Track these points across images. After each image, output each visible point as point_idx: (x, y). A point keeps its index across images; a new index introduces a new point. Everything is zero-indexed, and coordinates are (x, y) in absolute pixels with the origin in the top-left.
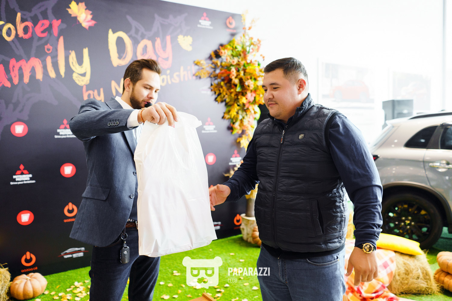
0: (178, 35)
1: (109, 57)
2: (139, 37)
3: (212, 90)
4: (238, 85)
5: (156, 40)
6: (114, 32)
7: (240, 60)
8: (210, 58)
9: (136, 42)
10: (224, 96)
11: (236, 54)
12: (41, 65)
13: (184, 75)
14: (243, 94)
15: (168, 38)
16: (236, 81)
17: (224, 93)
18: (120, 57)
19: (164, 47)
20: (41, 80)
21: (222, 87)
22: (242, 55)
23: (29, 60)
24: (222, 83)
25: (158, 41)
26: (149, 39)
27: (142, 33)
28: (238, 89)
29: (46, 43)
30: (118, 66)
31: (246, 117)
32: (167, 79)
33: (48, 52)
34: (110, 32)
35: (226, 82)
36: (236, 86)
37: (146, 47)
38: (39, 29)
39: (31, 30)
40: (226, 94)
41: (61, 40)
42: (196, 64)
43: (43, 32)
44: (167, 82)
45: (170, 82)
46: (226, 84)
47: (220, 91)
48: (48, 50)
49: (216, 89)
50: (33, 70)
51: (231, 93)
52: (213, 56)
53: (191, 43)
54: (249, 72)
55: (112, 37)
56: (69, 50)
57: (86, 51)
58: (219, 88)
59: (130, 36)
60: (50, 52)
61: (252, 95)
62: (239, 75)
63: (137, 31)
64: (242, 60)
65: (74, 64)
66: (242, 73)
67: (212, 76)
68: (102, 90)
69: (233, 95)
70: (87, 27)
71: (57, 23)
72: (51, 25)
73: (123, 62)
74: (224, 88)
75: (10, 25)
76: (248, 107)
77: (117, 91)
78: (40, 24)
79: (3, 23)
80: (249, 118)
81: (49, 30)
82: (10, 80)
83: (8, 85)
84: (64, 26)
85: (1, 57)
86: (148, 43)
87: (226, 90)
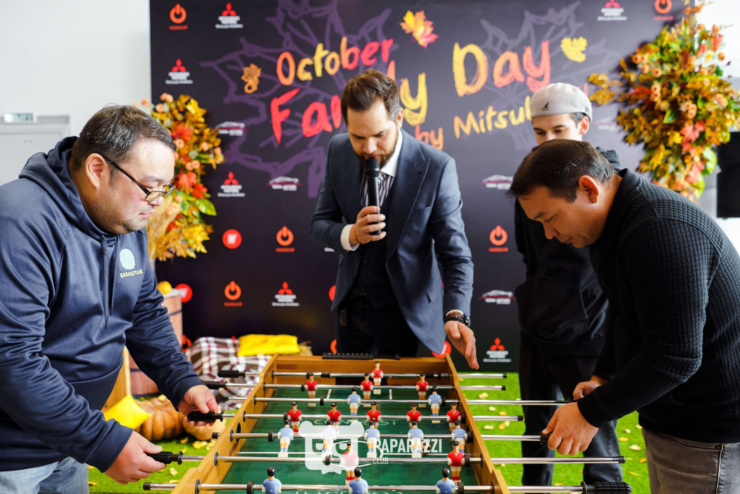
0: (562, 38)
1: (453, 82)
2: (497, 50)
3: (618, 123)
4: (668, 113)
5: (524, 51)
6: (462, 46)
7: (676, 68)
8: (619, 69)
9: (492, 58)
10: (641, 133)
11: (670, 57)
14: (677, 127)
15: (545, 46)
16: (664, 105)
17: (642, 128)
18: (468, 82)
19: (537, 60)
21: (636, 117)
22: (681, 58)
24: (637, 111)
25: (528, 52)
26: (513, 50)
27: (503, 43)
28: (668, 119)
30: (465, 95)
31: (682, 168)
34: (457, 47)
35: (644, 108)
36: (663, 113)
37: (508, 63)
38: (365, 57)
39: (356, 57)
40: (645, 129)
41: (392, 65)
42: (591, 83)
43: (371, 58)
46: (643, 113)
47: (632, 123)
49: (625, 121)
51: (654, 127)
52: (624, 65)
53: (583, 49)
54: (692, 88)
55: (459, 54)
56: (400, 78)
57: (422, 78)
58: (631, 119)
59: (485, 50)
61: (694, 129)
62: (671, 94)
63: (495, 41)
64: (680, 68)
65: (406, 96)
66: (676, 90)
67: (620, 100)
68: (440, 131)
69: (657, 131)
70: (425, 45)
71: (387, 45)
72: (380, 49)
73: (472, 90)
74: (641, 118)
75: (334, 55)
76: (688, 150)
77: (461, 131)
78: (367, 48)
79: (326, 52)
80: (691, 169)
81: (377, 55)
82: (331, 122)
83: (329, 128)
84: (397, 47)
85: (323, 95)
86: (512, 57)
87: (644, 122)
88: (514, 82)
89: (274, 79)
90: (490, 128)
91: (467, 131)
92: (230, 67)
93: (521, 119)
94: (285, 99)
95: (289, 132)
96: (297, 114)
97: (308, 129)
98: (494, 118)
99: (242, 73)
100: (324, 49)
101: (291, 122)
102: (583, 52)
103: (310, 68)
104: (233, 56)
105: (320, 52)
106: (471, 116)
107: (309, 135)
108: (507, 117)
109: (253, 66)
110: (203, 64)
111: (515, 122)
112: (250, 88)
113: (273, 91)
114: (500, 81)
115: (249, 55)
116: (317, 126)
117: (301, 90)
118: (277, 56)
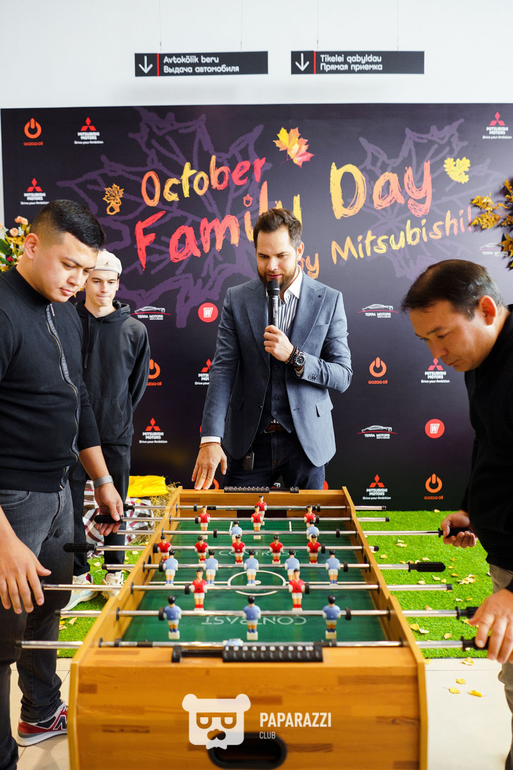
0: (445, 158)
1: (330, 204)
2: (377, 170)
3: (503, 249)
5: (406, 171)
6: (338, 167)
8: (504, 191)
9: (371, 178)
12: (238, 225)
13: (452, 226)
15: (427, 166)
18: (345, 205)
19: (419, 181)
20: (237, 246)
23: (223, 218)
25: (409, 172)
26: (393, 171)
27: (383, 162)
29: (245, 194)
30: (342, 217)
32: (421, 234)
33: (247, 206)
34: (334, 166)
37: (388, 183)
38: (237, 175)
39: (227, 178)
41: (265, 186)
42: (475, 206)
43: (241, 178)
44: (421, 238)
45: (425, 239)
48: (248, 202)
50: (228, 232)
52: (509, 187)
53: (467, 170)
55: (336, 175)
56: (274, 201)
57: (297, 200)
59: (362, 171)
60: (249, 205)
63: (375, 159)
67: (504, 224)
68: (317, 255)
70: (300, 164)
71: (259, 163)
72: (252, 168)
73: (350, 212)
75: (202, 174)
77: (339, 256)
78: (238, 167)
79: (194, 171)
81: (249, 174)
82: (200, 247)
83: (198, 253)
84: (270, 166)
85: (191, 217)
86: (393, 177)
88: (394, 204)
89: (137, 199)
90: (369, 254)
91: (345, 256)
92: (90, 187)
93: (402, 243)
94: (149, 222)
95: (155, 258)
96: (163, 238)
97: (175, 255)
98: (373, 243)
99: (104, 194)
100: (192, 168)
101: (157, 247)
102: (466, 173)
103: (177, 189)
104: (94, 175)
105: (188, 171)
106: (348, 240)
107: (176, 261)
108: (386, 242)
109: (115, 186)
110: (61, 184)
111: (395, 247)
112: (112, 210)
113: (137, 213)
114: (379, 203)
115: (111, 174)
116: (185, 252)
117: (168, 212)
118: (142, 175)
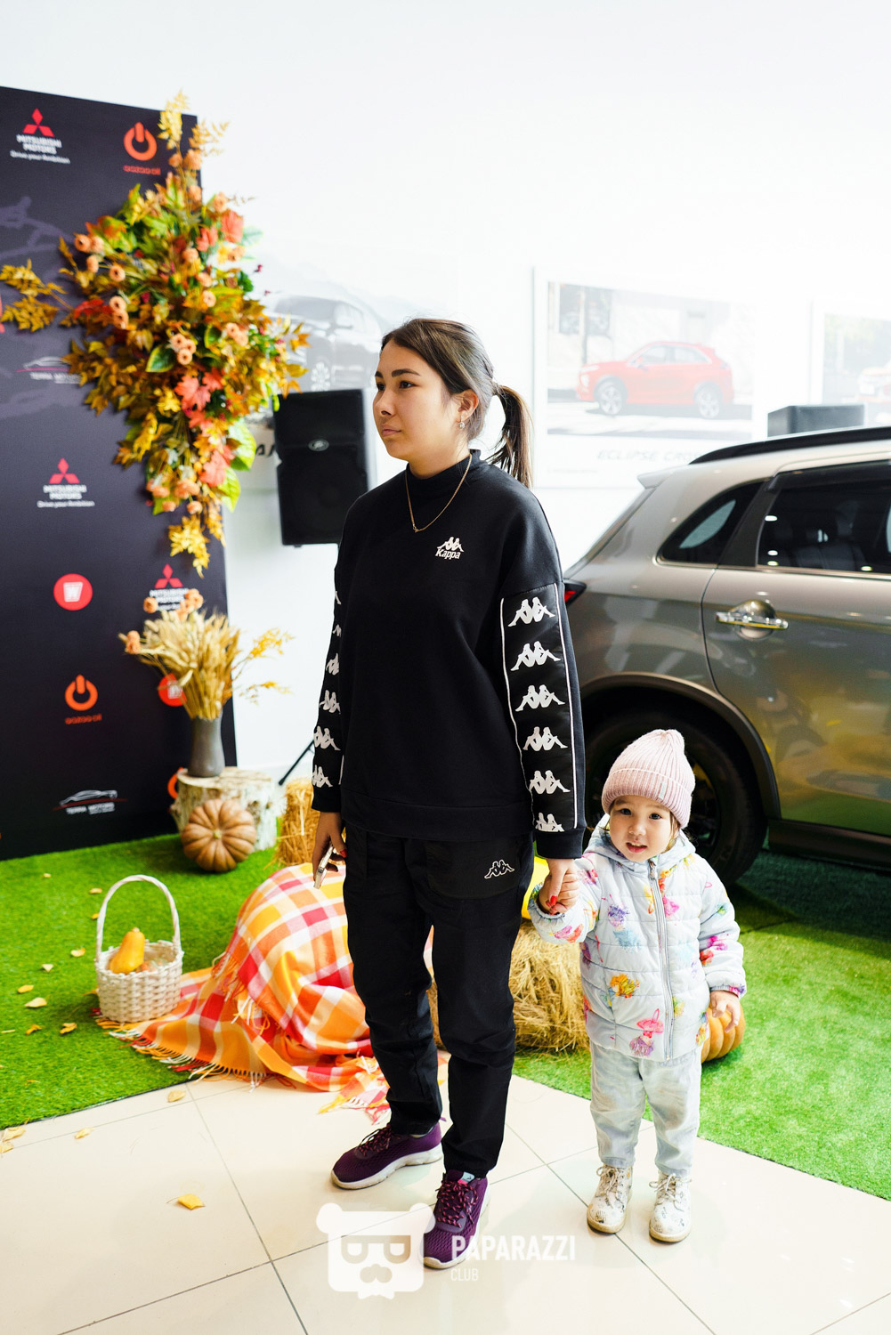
4: (153, 354)
7: (165, 268)
10: (113, 388)
11: (153, 247)
14: (173, 379)
16: (144, 338)
17: (113, 380)
21: (100, 359)
22: (172, 252)
24: (96, 347)
28: (155, 365)
31: (191, 458)
35: (109, 342)
36: (145, 354)
40: (119, 383)
47: (93, 370)
51: (133, 377)
52: (68, 254)
54: (194, 309)
58: (89, 361)
61: (202, 384)
62: (153, 318)
66: (162, 311)
67: (66, 322)
69: (139, 386)
74: (108, 361)
76: (199, 423)
80: (209, 460)
87: (114, 369)
